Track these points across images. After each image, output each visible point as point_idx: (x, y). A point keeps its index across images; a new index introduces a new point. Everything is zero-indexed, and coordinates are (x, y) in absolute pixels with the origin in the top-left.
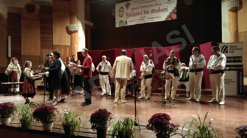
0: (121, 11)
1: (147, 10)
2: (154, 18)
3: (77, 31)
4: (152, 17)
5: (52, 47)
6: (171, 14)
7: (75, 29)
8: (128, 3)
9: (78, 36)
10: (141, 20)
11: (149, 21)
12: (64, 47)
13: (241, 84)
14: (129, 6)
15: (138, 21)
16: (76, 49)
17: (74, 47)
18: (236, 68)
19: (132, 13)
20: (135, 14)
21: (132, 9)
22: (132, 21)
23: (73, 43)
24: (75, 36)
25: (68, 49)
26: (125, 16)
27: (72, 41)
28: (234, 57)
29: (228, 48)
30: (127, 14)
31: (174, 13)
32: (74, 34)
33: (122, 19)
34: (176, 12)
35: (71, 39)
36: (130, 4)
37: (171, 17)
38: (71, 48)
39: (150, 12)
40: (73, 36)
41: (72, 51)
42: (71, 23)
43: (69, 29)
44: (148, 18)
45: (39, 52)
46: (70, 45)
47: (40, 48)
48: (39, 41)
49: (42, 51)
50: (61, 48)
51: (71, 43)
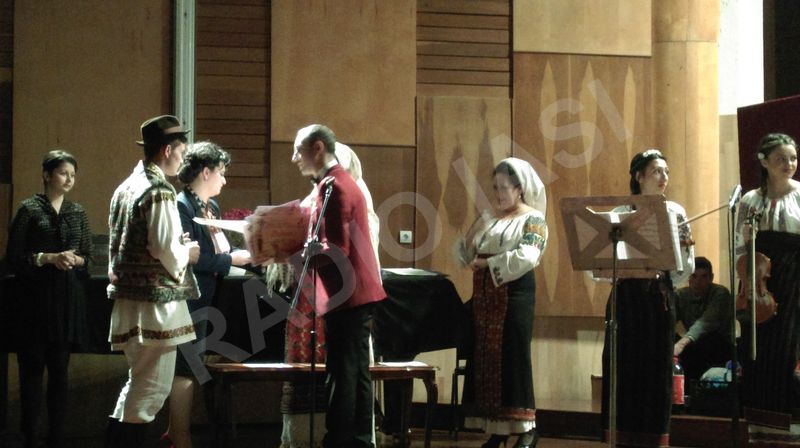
5: (506, 66)
16: (702, 90)
17: (682, 66)
23: (679, 30)
27: (668, 17)
38: (660, 74)
41: (661, 100)
45: (406, 115)
46: (647, 52)
47: (413, 77)
48: (414, 21)
49: (429, 107)
50: (580, 75)
51: (661, 35)
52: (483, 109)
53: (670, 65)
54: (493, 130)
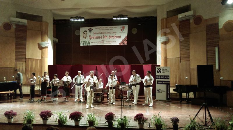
0: (85, 34)
1: (106, 36)
2: (111, 42)
3: (47, 47)
4: (109, 41)
5: (25, 59)
6: (123, 40)
7: (45, 46)
8: (90, 28)
9: (48, 51)
10: (101, 42)
11: (107, 44)
12: (35, 60)
13: (168, 93)
14: (91, 31)
15: (98, 43)
16: (46, 62)
17: (44, 60)
18: (166, 83)
19: (94, 36)
20: (96, 38)
21: (94, 33)
22: (94, 43)
23: (44, 57)
24: (45, 52)
25: (39, 62)
26: (88, 37)
27: (43, 55)
28: (165, 76)
29: (161, 70)
30: (90, 37)
31: (126, 40)
32: (44, 49)
33: (86, 40)
34: (127, 39)
35: (42, 53)
36: (92, 29)
37: (123, 43)
38: (42, 61)
39: (108, 37)
40: (44, 51)
41: (42, 63)
42: (42, 41)
43: (41, 46)
44: (106, 42)
45: (14, 64)
46: (40, 58)
47: (14, 60)
48: (14, 55)
49: (16, 63)
50: (33, 61)
51: (42, 57)
52: (22, 64)
53: (43, 60)
54: (23, 66)
